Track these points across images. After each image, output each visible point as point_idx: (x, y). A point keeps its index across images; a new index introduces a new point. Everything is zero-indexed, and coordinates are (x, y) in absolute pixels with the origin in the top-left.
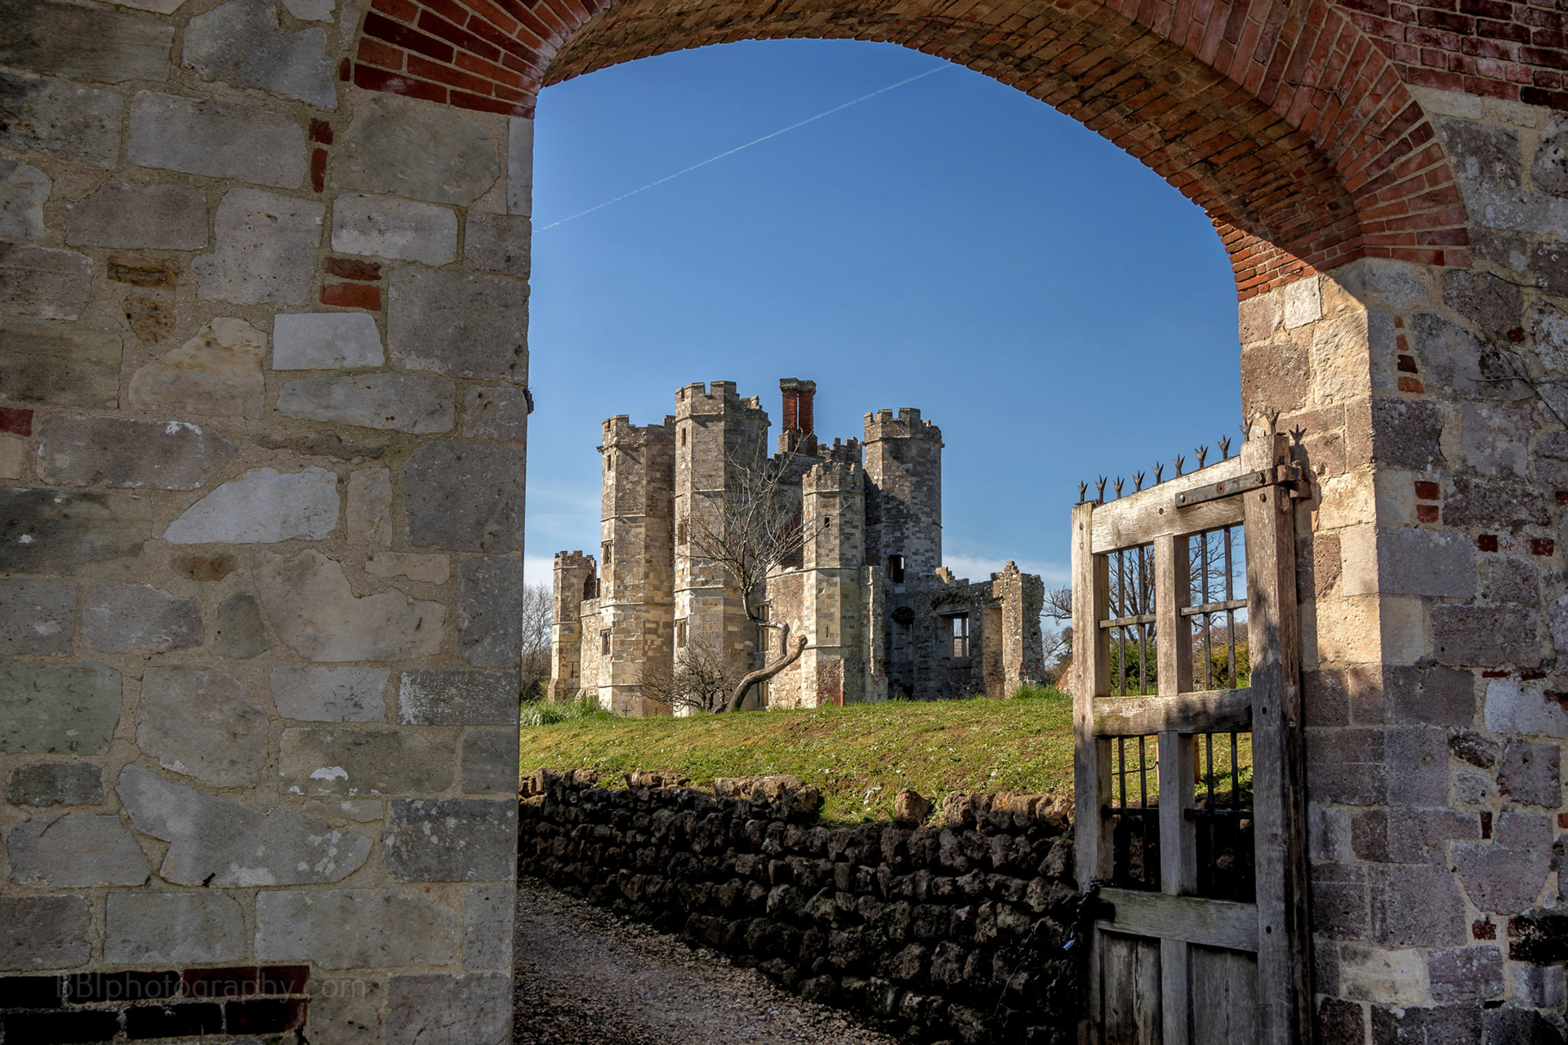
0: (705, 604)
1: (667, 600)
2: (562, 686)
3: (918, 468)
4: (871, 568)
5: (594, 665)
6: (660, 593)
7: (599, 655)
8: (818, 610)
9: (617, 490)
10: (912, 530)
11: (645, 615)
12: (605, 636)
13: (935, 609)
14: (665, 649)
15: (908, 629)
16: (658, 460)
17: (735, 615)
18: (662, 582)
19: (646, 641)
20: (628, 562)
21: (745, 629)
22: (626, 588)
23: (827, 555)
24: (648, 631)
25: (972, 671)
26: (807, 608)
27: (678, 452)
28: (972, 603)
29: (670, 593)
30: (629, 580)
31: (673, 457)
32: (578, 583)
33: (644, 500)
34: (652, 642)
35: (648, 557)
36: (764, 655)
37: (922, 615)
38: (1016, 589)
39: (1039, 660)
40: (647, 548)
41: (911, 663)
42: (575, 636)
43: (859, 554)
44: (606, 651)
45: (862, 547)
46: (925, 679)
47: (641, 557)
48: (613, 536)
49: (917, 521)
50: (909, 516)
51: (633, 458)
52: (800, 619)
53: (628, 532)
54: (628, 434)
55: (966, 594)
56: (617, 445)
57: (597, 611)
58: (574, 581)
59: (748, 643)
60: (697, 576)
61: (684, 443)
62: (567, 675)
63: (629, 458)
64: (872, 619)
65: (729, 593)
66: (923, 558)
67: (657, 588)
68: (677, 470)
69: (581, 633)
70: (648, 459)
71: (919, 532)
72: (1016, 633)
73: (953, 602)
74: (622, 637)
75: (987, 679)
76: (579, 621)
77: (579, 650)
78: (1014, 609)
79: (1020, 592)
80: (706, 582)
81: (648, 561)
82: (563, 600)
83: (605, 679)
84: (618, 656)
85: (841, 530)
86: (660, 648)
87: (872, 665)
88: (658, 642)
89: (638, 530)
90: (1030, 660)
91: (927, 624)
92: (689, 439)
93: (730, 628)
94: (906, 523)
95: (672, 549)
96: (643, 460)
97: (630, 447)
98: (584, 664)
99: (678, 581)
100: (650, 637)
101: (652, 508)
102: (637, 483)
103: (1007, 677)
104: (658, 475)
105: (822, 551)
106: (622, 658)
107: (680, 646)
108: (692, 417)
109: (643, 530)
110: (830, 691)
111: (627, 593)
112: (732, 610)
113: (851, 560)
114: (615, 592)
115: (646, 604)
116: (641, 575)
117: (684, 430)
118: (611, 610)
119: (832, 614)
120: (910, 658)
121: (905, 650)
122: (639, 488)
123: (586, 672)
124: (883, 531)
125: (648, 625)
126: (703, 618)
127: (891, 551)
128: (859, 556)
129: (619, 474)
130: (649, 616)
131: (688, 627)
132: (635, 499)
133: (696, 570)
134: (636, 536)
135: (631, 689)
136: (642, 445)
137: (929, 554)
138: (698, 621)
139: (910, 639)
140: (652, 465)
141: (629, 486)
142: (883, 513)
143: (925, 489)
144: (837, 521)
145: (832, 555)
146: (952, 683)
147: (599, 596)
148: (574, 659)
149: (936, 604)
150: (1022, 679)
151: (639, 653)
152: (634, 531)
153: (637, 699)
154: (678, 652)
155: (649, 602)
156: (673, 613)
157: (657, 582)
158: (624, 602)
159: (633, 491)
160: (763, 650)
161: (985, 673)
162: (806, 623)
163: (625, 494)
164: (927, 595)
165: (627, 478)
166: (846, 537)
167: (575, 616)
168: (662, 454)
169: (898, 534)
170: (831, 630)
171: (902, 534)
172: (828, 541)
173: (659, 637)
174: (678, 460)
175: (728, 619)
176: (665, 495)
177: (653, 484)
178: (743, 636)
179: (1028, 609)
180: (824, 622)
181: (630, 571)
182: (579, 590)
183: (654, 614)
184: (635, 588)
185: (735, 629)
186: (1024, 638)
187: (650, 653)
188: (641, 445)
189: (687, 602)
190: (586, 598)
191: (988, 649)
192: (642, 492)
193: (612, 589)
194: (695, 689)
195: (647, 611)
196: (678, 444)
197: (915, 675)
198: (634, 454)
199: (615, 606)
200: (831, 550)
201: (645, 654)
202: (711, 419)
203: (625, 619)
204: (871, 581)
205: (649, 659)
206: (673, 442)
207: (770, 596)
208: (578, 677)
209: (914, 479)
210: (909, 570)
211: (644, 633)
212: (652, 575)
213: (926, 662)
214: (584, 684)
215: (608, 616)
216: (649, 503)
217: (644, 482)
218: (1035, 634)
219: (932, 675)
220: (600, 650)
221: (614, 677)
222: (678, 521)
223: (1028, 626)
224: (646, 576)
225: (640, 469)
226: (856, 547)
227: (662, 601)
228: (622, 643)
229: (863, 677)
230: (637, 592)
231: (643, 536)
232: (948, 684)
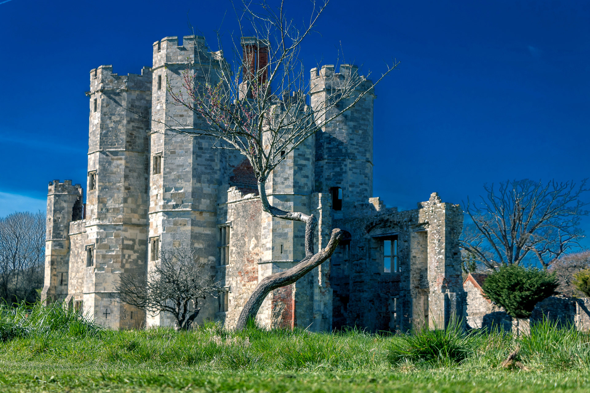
0: (175, 224)
1: (142, 221)
2: (53, 292)
3: (356, 115)
4: (320, 195)
5: (80, 275)
6: (136, 216)
7: (84, 266)
8: (274, 230)
9: (102, 128)
10: (350, 166)
11: (123, 234)
12: (90, 251)
13: (369, 232)
14: (140, 262)
15: (344, 248)
16: (137, 103)
17: (200, 234)
18: (138, 206)
19: (124, 256)
20: (110, 189)
21: (209, 246)
22: (108, 210)
23: (283, 183)
24: (127, 247)
25: (401, 285)
26: (265, 228)
27: (154, 96)
28: (401, 227)
29: (145, 215)
30: (111, 204)
31: (149, 103)
32: (68, 206)
33: (124, 137)
34: (129, 256)
35: (127, 184)
36: (225, 269)
37: (357, 237)
38: (440, 216)
39: (458, 276)
40: (126, 177)
41: (347, 277)
42: (65, 250)
43: (309, 183)
44: (90, 263)
45: (312, 177)
46: (359, 291)
47: (121, 184)
48: (97, 167)
49: (354, 158)
50: (347, 155)
51: (116, 101)
52: (257, 238)
53: (110, 163)
54: (111, 81)
55: (396, 220)
56: (102, 91)
57: (83, 230)
58: (65, 205)
59: (212, 258)
60: (169, 201)
61: (160, 88)
62: (57, 283)
63: (112, 102)
64: (320, 238)
65: (196, 216)
66: (358, 190)
67: (134, 211)
68: (153, 110)
69: (69, 248)
70: (128, 102)
71: (355, 168)
72: (440, 253)
73: (384, 226)
74: (104, 251)
75: (413, 292)
76: (68, 238)
77: (67, 263)
78: (438, 232)
79: (443, 218)
80: (177, 206)
81: (127, 188)
82: (55, 221)
83: (89, 286)
84: (100, 268)
85: (295, 162)
86: (135, 262)
87: (320, 278)
88: (134, 256)
89: (119, 162)
90: (451, 276)
91: (361, 244)
92: (164, 84)
93: (196, 245)
94: (344, 160)
95: (147, 179)
96: (124, 103)
97: (113, 92)
98: (72, 274)
99: (152, 204)
100: (127, 252)
101: (131, 144)
102: (119, 122)
103: (431, 289)
104: (136, 116)
105: (278, 179)
106: (103, 269)
107: (154, 259)
108: (166, 65)
109: (123, 162)
110: (283, 300)
111: (109, 215)
112: (198, 230)
113: (304, 187)
114: (99, 214)
115: (125, 224)
116: (121, 200)
117: (160, 77)
118: (95, 229)
119: (286, 234)
120: (346, 273)
121: (342, 266)
122: (120, 127)
123: (73, 281)
124: (325, 167)
125: (126, 242)
126: (174, 236)
127: (332, 184)
128: (310, 184)
129: (104, 114)
130: (127, 234)
131: (160, 244)
132: (117, 136)
133: (168, 195)
134: (118, 166)
135: (111, 295)
136: (124, 90)
137: (364, 186)
138: (169, 239)
139: (346, 257)
140: (131, 108)
141: (112, 125)
142: (326, 151)
143: (360, 132)
144: (292, 154)
145: (287, 183)
146: (382, 295)
147: (84, 218)
148: (63, 270)
149: (370, 228)
150: (444, 292)
151: (118, 265)
152: (115, 163)
153: (116, 304)
154: (151, 265)
155: (127, 223)
156: (147, 232)
157: (134, 206)
158: (106, 222)
159: (115, 129)
160: (224, 264)
161: (411, 286)
162: (264, 241)
163: (108, 131)
164: (362, 220)
165: (110, 118)
166: (299, 168)
167: (65, 234)
168: (141, 98)
169: (338, 169)
170: (285, 247)
171: (341, 169)
172: (283, 171)
173: (135, 252)
174: (154, 102)
175: (195, 237)
176: (142, 133)
177: (132, 124)
178: (207, 252)
179: (450, 233)
180: (279, 240)
181: (112, 197)
182: (68, 213)
183: (131, 233)
184: (116, 210)
185: (201, 246)
186: (446, 257)
187: (128, 266)
188: (122, 91)
189: (160, 223)
190: (74, 219)
191: (415, 266)
192: (123, 130)
193: (96, 211)
194: (171, 297)
195: (125, 230)
196: (155, 88)
197: (351, 287)
198: (117, 98)
199: (99, 226)
200: (286, 179)
201: (123, 266)
202: (182, 67)
203: (106, 237)
204: (320, 205)
205: (126, 270)
206: (150, 90)
207: (231, 218)
208: (67, 285)
209: (352, 124)
210: (347, 199)
211: (123, 249)
212: (130, 200)
213: (360, 276)
214: (71, 291)
215: (92, 234)
216: (129, 139)
217: (125, 122)
218: (455, 254)
219: (365, 288)
220: (85, 262)
221: (96, 285)
222: (153, 155)
223: (449, 247)
224: (125, 201)
225: (121, 111)
226: (307, 177)
227: (138, 222)
228: (104, 257)
229: (312, 287)
230: (118, 214)
231: (123, 167)
232: (379, 295)
